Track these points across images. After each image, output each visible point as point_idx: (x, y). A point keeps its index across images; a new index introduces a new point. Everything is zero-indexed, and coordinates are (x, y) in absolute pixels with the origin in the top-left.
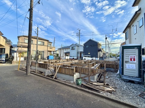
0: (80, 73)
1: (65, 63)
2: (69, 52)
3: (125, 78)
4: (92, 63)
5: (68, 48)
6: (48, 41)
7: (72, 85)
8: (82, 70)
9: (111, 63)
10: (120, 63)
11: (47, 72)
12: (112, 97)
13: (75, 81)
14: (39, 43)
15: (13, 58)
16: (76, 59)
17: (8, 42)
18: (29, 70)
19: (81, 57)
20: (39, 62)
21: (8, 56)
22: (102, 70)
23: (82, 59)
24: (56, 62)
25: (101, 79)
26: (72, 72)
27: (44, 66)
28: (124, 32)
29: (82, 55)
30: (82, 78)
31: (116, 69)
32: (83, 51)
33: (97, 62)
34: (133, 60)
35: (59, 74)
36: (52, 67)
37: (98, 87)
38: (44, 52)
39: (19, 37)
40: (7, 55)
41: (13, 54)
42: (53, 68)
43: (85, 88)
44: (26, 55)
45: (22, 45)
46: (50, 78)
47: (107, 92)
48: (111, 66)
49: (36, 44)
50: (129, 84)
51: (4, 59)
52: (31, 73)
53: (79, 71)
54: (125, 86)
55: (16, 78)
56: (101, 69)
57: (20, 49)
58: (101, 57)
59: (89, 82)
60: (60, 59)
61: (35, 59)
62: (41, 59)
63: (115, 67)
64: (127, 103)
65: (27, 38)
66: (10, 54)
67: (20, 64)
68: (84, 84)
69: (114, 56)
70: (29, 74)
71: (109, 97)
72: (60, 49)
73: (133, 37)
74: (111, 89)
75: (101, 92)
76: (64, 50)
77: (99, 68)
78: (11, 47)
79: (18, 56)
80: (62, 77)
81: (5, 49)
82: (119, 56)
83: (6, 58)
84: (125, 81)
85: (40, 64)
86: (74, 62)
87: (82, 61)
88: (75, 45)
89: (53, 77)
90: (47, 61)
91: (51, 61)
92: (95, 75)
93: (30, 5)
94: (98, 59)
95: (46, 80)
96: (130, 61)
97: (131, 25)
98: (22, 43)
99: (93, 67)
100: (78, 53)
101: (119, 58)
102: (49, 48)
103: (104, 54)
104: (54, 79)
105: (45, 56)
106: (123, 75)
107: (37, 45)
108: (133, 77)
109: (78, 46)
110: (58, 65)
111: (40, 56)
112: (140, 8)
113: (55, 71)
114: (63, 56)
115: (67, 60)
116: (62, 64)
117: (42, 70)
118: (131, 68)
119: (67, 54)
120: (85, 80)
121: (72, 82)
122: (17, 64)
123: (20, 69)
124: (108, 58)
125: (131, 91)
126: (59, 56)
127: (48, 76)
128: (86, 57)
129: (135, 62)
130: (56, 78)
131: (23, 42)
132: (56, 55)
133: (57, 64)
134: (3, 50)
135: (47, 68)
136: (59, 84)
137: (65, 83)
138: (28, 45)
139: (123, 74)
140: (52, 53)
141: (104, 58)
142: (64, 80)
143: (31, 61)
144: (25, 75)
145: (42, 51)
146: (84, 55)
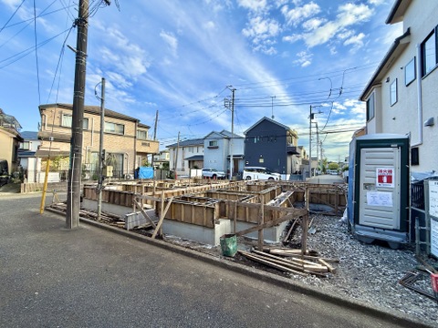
0: (232, 220)
1: (188, 188)
2: (202, 157)
3: (363, 233)
4: (269, 190)
5: (197, 143)
6: (135, 121)
7: (208, 256)
8: (240, 210)
9: (325, 190)
10: (349, 189)
11: (133, 218)
12: (326, 288)
13: (218, 243)
14: (107, 127)
15: (24, 174)
16: (222, 178)
18: (76, 212)
19: (236, 170)
20: (107, 188)
21: (6, 168)
22: (298, 211)
23: (240, 178)
24: (161, 187)
25: (295, 238)
26: (210, 217)
27: (124, 199)
28: (362, 99)
29: (241, 165)
30: (238, 235)
31: (339, 208)
32: (242, 153)
33: (283, 188)
34: (385, 179)
35: (171, 223)
36: (149, 201)
37: (285, 259)
38: (123, 155)
39: (42, 109)
40: (4, 164)
41: (23, 162)
42: (152, 204)
43: (248, 265)
44: (65, 164)
45: (52, 135)
46: (140, 236)
47: (312, 274)
49: (97, 132)
50: (374, 249)
52: (81, 221)
53: (231, 213)
54: (362, 256)
55: (32, 237)
56: (295, 206)
57: (46, 145)
58: (296, 173)
59: (260, 245)
60: (172, 176)
61: (94, 179)
62: (114, 176)
63: (335, 199)
64: (366, 305)
65: (71, 112)
66: (16, 161)
67: (46, 194)
68: (245, 252)
69: (334, 168)
70: (74, 226)
71: (316, 288)
72: (173, 147)
73: (388, 112)
74: (323, 265)
75: (295, 274)
76: (187, 149)
77: (289, 206)
78: (18, 139)
79: (39, 169)
80: (180, 233)
82: (347, 169)
84: (362, 243)
85: (110, 192)
86: (215, 186)
87: (241, 183)
88: (217, 136)
89: (150, 232)
90: (135, 183)
91: (144, 185)
92: (278, 225)
93: (78, 8)
94: (288, 176)
95: (128, 241)
96: (378, 184)
97: (381, 79)
98: (53, 126)
99: (273, 202)
100: (229, 159)
101: (346, 173)
102: (139, 143)
103: (305, 162)
104: (153, 238)
105: (128, 169)
106: (358, 224)
107: (101, 132)
108: (384, 229)
109: (229, 139)
110: (166, 195)
111: (110, 169)
112: (409, 29)
113: (157, 213)
114: (183, 170)
115: (196, 180)
116: (178, 192)
117: (116, 210)
118: (380, 205)
119: (196, 164)
120: (247, 241)
121: (209, 247)
122: (39, 194)
123: (46, 210)
124: (317, 174)
125: (378, 269)
126: (171, 167)
127: (136, 229)
128: (252, 170)
129: (392, 185)
130: (159, 237)
131: (57, 122)
132: (161, 167)
133: (164, 192)
135: (131, 207)
136: (169, 254)
137: (187, 250)
138: (73, 134)
139: (356, 220)
140: (150, 158)
141: (304, 176)
142: (184, 243)
143: (82, 184)
144: (61, 226)
145: (117, 154)
146: (246, 165)
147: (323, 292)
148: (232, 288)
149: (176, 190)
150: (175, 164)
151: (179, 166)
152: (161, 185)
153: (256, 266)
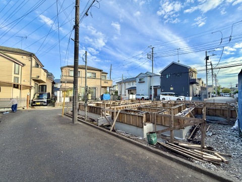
0: (154, 124)
1: (128, 105)
2: (135, 87)
4: (177, 106)
5: (133, 80)
6: (101, 71)
7: (140, 143)
8: (158, 118)
9: (219, 107)
11: (101, 120)
13: (145, 136)
14: (89, 75)
15: (56, 98)
16: (147, 99)
17: (49, 75)
18: (76, 116)
19: (156, 95)
20: (89, 105)
21: (50, 96)
22: (198, 120)
23: (159, 99)
24: (114, 104)
25: (196, 137)
26: (141, 121)
27: (96, 110)
29: (159, 91)
30: (157, 132)
31: (232, 119)
32: (159, 84)
35: (120, 123)
36: (108, 112)
37: (189, 150)
38: (95, 88)
39: (62, 69)
40: (49, 94)
41: (55, 93)
42: (110, 113)
43: (165, 151)
44: (71, 94)
45: (66, 80)
46: (105, 129)
47: (209, 162)
48: (218, 112)
51: (46, 100)
52: (78, 120)
53: (153, 120)
55: (60, 126)
56: (195, 117)
57: (64, 85)
58: (196, 96)
59: (171, 140)
60: (119, 99)
61: (83, 100)
62: (92, 99)
63: (227, 113)
65: (73, 69)
66: (53, 93)
67: (64, 107)
68: (162, 143)
69: (226, 92)
70: (76, 122)
71: (212, 171)
72: (120, 83)
74: (218, 157)
75: (196, 160)
76: (127, 84)
77: (191, 117)
78: (54, 83)
79: (61, 96)
80: (125, 129)
81: (46, 86)
82: (237, 92)
83: (48, 98)
85: (90, 107)
86: (143, 104)
87: (159, 102)
88: (144, 76)
89: (110, 128)
90: (101, 102)
91: (106, 103)
92: (184, 128)
93: (75, 20)
94: (191, 98)
95: (99, 132)
98: (66, 76)
99: (180, 114)
100: (151, 88)
101: (237, 95)
102: (103, 82)
103: (202, 88)
104: (110, 131)
105: (98, 96)
107: (86, 77)
109: (151, 77)
110: (117, 108)
111: (90, 95)
113: (112, 118)
114: (125, 95)
115: (132, 101)
117: (93, 116)
119: (132, 92)
120: (163, 137)
121: (141, 138)
122: (61, 107)
123: (64, 115)
124: (213, 96)
126: (119, 94)
127: (102, 126)
128: (166, 95)
130: (114, 131)
131: (68, 75)
132: (114, 94)
133: (116, 107)
134: (44, 87)
135: (100, 114)
136: (119, 140)
137: (128, 139)
138: (74, 79)
140: (108, 89)
141: (202, 97)
142: (126, 135)
143: (78, 103)
144: (71, 122)
145: (93, 88)
146: (162, 92)
147: (218, 175)
148: (154, 163)
149: (122, 106)
150: (121, 92)
151: (123, 93)
152: (114, 103)
153: (169, 152)
